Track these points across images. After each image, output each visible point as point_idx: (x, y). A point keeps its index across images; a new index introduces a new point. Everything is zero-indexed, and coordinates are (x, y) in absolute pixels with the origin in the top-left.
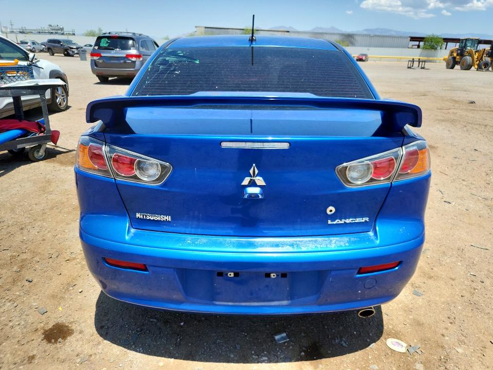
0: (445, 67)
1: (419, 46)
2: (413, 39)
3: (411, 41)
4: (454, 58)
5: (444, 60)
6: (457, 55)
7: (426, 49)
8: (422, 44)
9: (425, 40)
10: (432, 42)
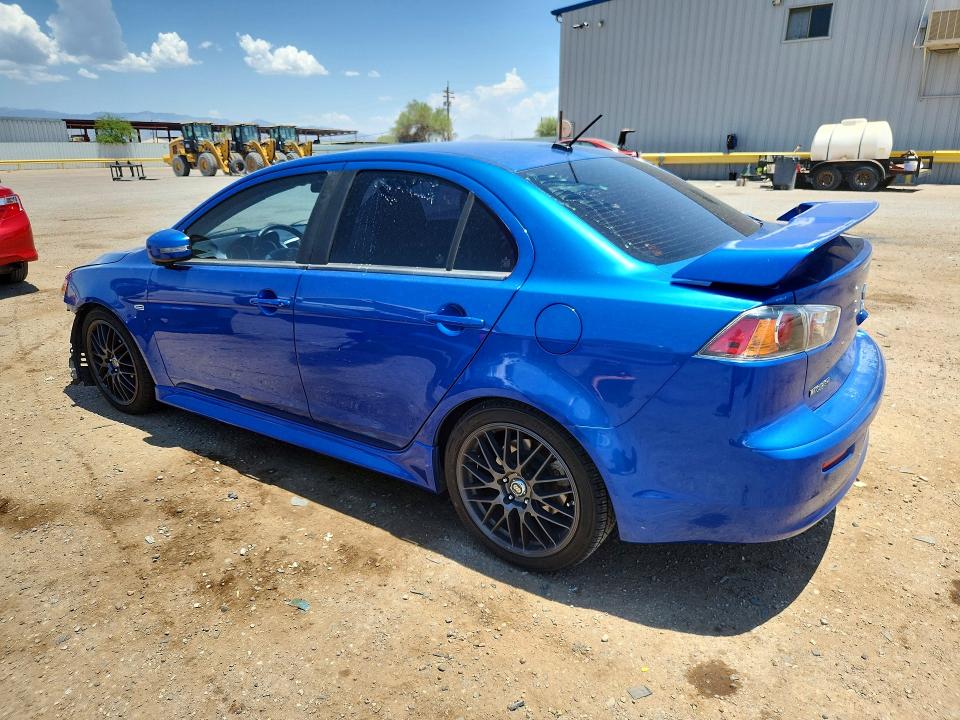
0: (173, 173)
1: (86, 139)
2: (72, 124)
3: (68, 127)
4: (183, 158)
5: (166, 160)
6: (187, 151)
7: (107, 142)
8: (91, 133)
9: (97, 125)
10: (112, 129)
